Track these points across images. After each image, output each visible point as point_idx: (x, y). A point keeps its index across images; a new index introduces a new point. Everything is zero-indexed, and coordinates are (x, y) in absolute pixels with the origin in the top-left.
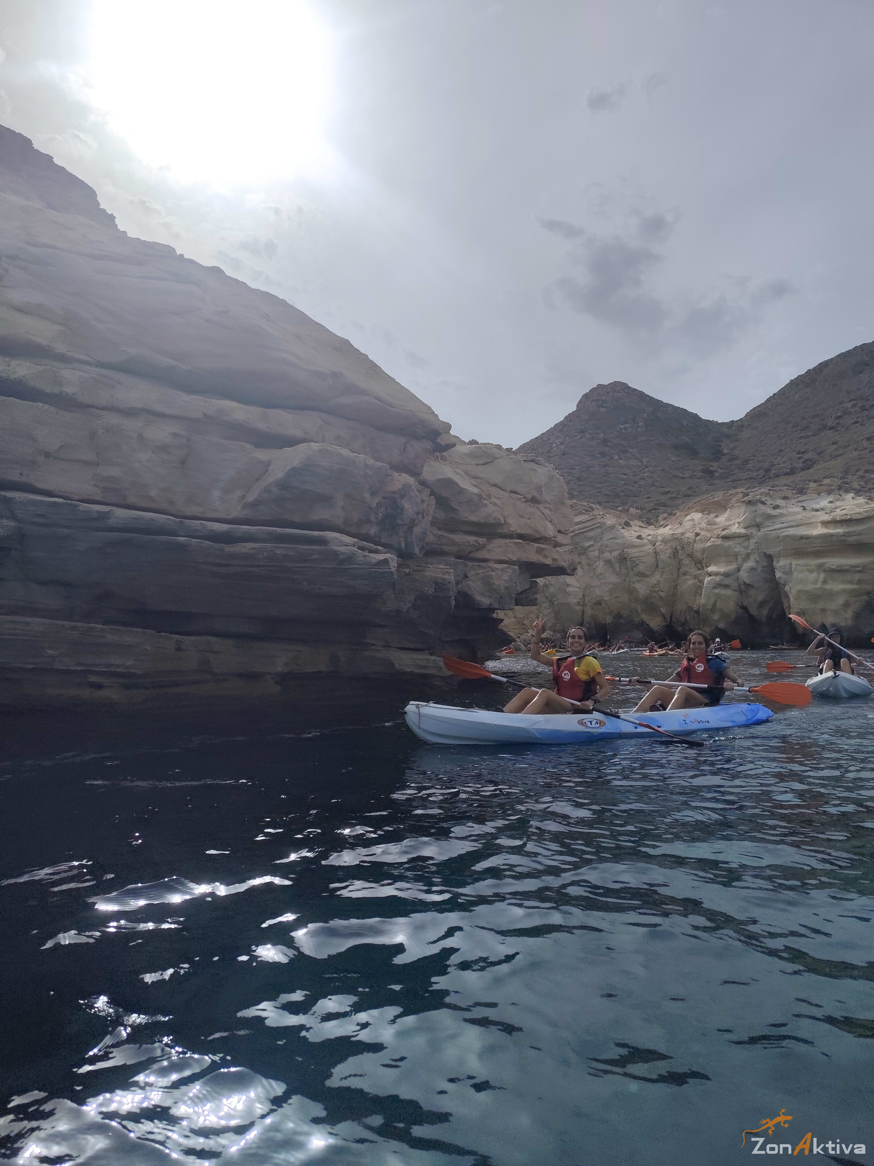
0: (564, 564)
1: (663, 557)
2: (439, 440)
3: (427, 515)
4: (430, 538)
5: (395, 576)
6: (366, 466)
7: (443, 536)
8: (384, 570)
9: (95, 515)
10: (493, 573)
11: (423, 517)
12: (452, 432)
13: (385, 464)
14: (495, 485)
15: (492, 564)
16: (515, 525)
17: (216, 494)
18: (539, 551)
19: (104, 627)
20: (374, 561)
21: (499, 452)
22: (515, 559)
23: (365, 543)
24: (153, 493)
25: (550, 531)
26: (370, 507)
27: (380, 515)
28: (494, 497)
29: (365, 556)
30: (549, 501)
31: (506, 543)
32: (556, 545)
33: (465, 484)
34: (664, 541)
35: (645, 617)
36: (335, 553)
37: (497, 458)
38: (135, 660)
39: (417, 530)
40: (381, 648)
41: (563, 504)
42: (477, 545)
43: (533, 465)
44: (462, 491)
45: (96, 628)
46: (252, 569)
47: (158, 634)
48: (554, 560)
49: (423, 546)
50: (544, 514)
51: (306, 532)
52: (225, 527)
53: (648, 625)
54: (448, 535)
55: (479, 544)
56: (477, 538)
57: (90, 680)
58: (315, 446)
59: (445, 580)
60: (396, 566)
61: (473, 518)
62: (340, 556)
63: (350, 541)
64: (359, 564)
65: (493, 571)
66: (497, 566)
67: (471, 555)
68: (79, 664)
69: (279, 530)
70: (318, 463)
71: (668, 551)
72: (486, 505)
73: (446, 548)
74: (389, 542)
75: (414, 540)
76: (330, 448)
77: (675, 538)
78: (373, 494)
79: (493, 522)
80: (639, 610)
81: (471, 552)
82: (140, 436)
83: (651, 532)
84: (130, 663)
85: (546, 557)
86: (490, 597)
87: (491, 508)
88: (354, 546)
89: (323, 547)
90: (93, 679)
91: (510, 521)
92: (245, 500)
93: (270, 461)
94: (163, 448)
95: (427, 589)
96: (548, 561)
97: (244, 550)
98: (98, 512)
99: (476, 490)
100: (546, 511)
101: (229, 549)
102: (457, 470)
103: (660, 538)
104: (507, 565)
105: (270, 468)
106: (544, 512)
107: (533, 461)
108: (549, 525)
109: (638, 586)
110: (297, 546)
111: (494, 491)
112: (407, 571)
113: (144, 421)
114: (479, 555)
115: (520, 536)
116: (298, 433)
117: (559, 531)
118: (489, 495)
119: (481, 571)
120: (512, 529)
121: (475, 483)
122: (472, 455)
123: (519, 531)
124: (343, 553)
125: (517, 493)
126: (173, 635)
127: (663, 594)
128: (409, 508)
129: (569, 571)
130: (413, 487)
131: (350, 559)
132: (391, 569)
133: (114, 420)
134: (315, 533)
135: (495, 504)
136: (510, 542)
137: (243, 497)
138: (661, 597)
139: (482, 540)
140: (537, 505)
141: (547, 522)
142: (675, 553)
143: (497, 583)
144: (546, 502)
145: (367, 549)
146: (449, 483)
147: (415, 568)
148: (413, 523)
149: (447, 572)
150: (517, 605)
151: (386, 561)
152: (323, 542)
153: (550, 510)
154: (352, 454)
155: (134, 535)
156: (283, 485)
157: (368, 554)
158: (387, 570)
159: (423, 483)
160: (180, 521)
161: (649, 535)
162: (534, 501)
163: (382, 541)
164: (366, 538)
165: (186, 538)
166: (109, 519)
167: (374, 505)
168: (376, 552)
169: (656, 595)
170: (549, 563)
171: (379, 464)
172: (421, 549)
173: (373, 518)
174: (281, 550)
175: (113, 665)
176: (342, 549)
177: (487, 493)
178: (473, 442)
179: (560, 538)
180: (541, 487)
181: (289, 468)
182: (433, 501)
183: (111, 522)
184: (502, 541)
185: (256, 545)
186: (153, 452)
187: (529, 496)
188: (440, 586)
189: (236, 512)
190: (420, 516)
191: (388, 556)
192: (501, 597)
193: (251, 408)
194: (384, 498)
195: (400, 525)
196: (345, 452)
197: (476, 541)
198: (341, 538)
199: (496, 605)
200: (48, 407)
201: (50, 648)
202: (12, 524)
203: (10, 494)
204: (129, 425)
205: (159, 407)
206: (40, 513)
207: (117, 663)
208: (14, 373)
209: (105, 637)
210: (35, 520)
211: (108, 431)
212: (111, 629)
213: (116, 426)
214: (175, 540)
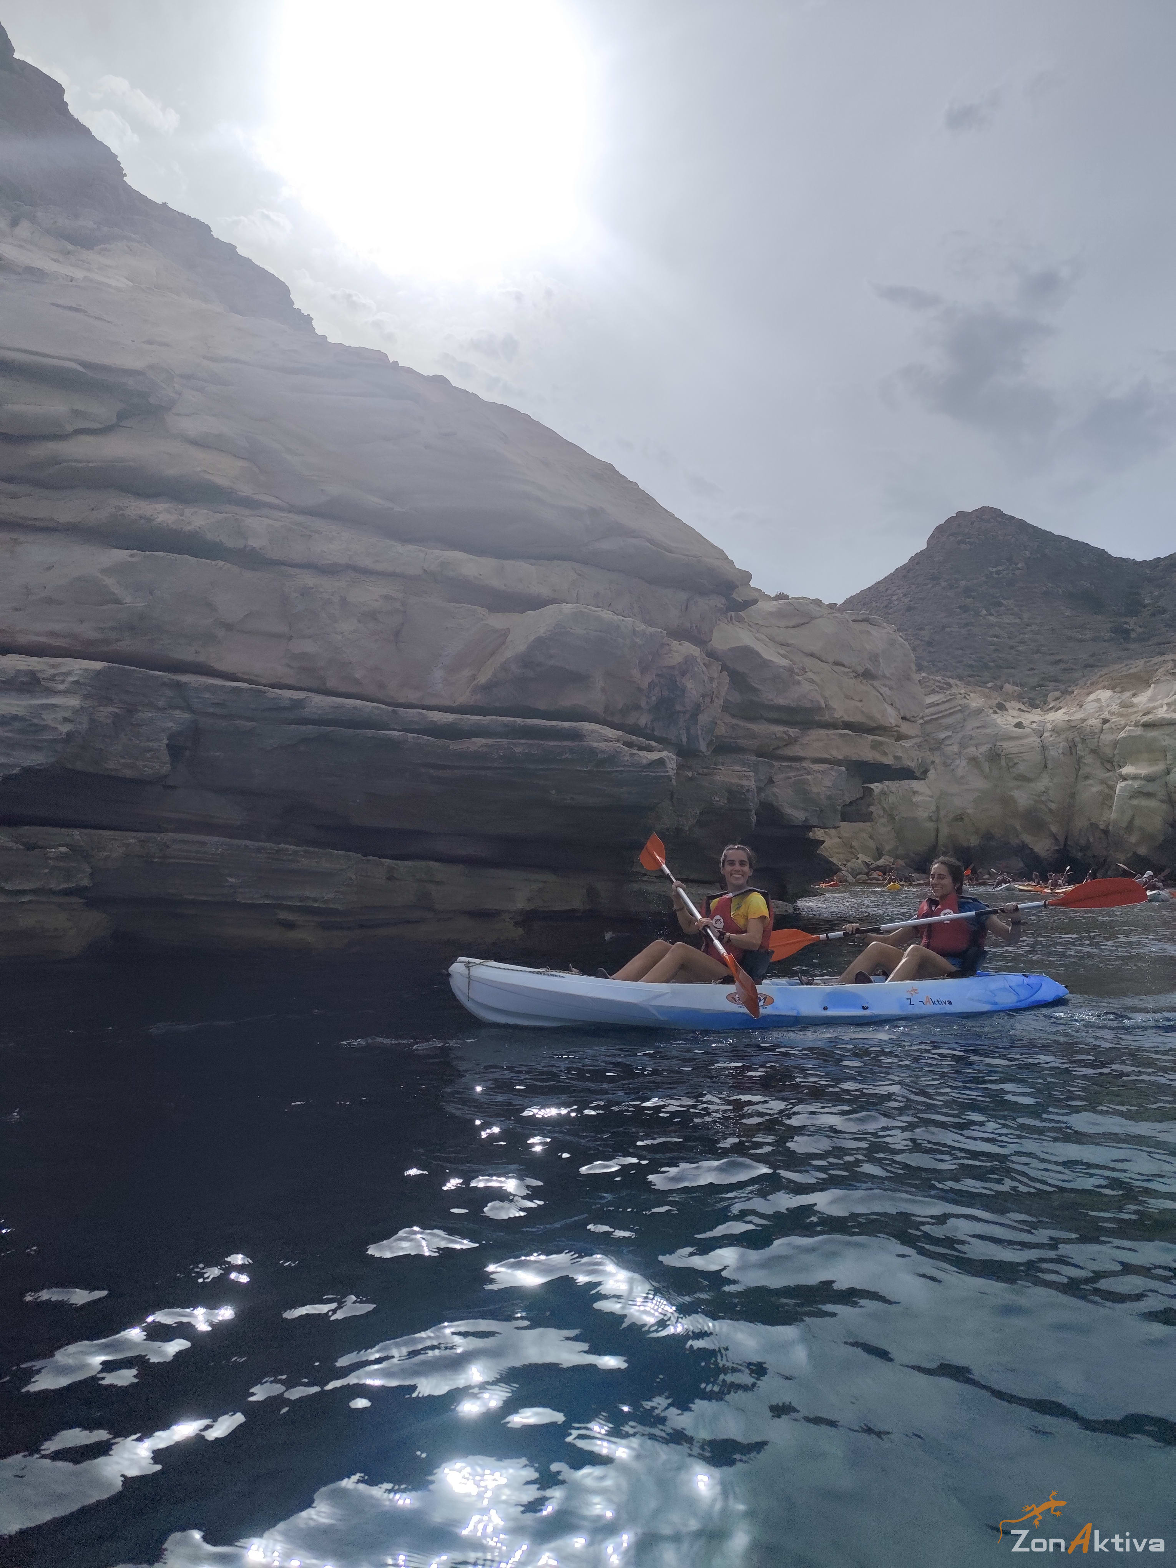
0: (912, 765)
1: (1053, 753)
2: (734, 596)
3: (717, 697)
4: (721, 730)
5: (674, 782)
6: (634, 633)
7: (737, 725)
8: (658, 774)
9: (286, 704)
10: (809, 777)
11: (712, 701)
12: (753, 584)
13: (660, 630)
14: (812, 655)
15: (807, 765)
16: (841, 710)
17: (438, 674)
18: (875, 746)
19: (298, 848)
20: (644, 761)
21: (818, 609)
22: (840, 757)
23: (634, 737)
24: (358, 675)
25: (891, 717)
26: (640, 690)
27: (654, 698)
28: (811, 671)
29: (632, 755)
30: (888, 675)
31: (828, 735)
32: (900, 737)
33: (769, 653)
34: (1055, 731)
35: (1027, 838)
36: (593, 751)
37: (813, 618)
38: (335, 892)
39: (704, 718)
40: (655, 880)
41: (908, 679)
42: (787, 738)
43: (865, 626)
44: (766, 663)
45: (287, 850)
46: (483, 773)
47: (364, 858)
48: (897, 758)
49: (712, 740)
50: (881, 694)
51: (554, 723)
52: (450, 717)
53: (1031, 849)
54: (747, 725)
55: (789, 736)
56: (786, 729)
57: (280, 917)
58: (567, 608)
59: (742, 786)
60: (675, 767)
61: (781, 701)
62: (599, 755)
63: (613, 735)
64: (625, 766)
65: (809, 773)
66: (816, 767)
67: (779, 752)
68: (267, 896)
69: (519, 720)
70: (571, 631)
71: (1061, 745)
72: (799, 683)
73: (742, 742)
74: (664, 735)
75: (699, 732)
76: (586, 610)
77: (1071, 726)
78: (644, 670)
79: (809, 705)
80: (1018, 827)
81: (778, 748)
82: (344, 601)
83: (1037, 718)
84: (330, 895)
85: (885, 754)
86: (806, 810)
87: (806, 687)
88: (618, 741)
89: (576, 743)
90: (283, 915)
91: (834, 704)
92: (475, 682)
93: (508, 629)
94: (372, 615)
95: (717, 799)
96: (888, 760)
97: (473, 748)
98: (291, 699)
99: (784, 662)
100: (885, 690)
101: (455, 746)
102: (758, 635)
103: (1049, 726)
104: (829, 766)
105: (509, 639)
106: (882, 692)
107: (865, 620)
108: (889, 709)
109: (1016, 794)
110: (542, 742)
111: (809, 662)
112: (690, 774)
113: (347, 581)
114: (789, 752)
115: (848, 725)
116: (545, 591)
117: (904, 718)
118: (804, 670)
119: (792, 774)
120: (836, 716)
121: (782, 652)
122: (780, 614)
123: (846, 718)
124: (603, 752)
125: (843, 666)
126: (384, 860)
127: (1053, 806)
128: (692, 688)
129: (918, 774)
130: (699, 660)
131: (612, 758)
132: (667, 772)
133: (309, 580)
134: (567, 724)
135: (812, 681)
136: (834, 734)
137: (474, 677)
138: (1050, 810)
139: (793, 731)
140: (870, 682)
141: (886, 705)
142: (1072, 748)
143: (815, 790)
144: (885, 677)
145: (636, 745)
146: (747, 653)
147: (701, 771)
148: (697, 710)
149: (745, 776)
150: (843, 820)
151: (661, 762)
152: (577, 736)
153: (891, 689)
154: (615, 617)
155: (335, 728)
156: (526, 661)
157: (637, 752)
158: (663, 774)
159: (711, 654)
160: (391, 710)
161: (1034, 722)
162: (867, 675)
163: (655, 733)
164: (633, 730)
165: (401, 733)
166: (304, 708)
167: (645, 685)
168: (648, 749)
169: (1042, 806)
170: (890, 763)
171: (652, 630)
172: (709, 745)
173: (643, 704)
174: (521, 747)
175: (308, 898)
176: (603, 745)
177: (801, 665)
178: (781, 597)
179: (905, 728)
180: (876, 656)
181: (532, 638)
182: (726, 678)
183: (307, 712)
184: (822, 732)
185: (490, 741)
186: (359, 621)
187: (860, 670)
188: (734, 794)
189: (464, 698)
190: (708, 700)
191: (664, 754)
192: (821, 811)
193: (483, 560)
194: (657, 675)
195: (679, 712)
196: (607, 615)
197: (784, 732)
198: (601, 731)
199: (814, 821)
200: (228, 565)
201: (230, 876)
202: (186, 716)
203: (184, 678)
204: (327, 585)
205: (367, 562)
206: (216, 701)
207: (313, 896)
208: (189, 523)
209: (298, 862)
210: (211, 710)
211: (303, 595)
212: (305, 851)
213: (313, 588)
214: (387, 735)
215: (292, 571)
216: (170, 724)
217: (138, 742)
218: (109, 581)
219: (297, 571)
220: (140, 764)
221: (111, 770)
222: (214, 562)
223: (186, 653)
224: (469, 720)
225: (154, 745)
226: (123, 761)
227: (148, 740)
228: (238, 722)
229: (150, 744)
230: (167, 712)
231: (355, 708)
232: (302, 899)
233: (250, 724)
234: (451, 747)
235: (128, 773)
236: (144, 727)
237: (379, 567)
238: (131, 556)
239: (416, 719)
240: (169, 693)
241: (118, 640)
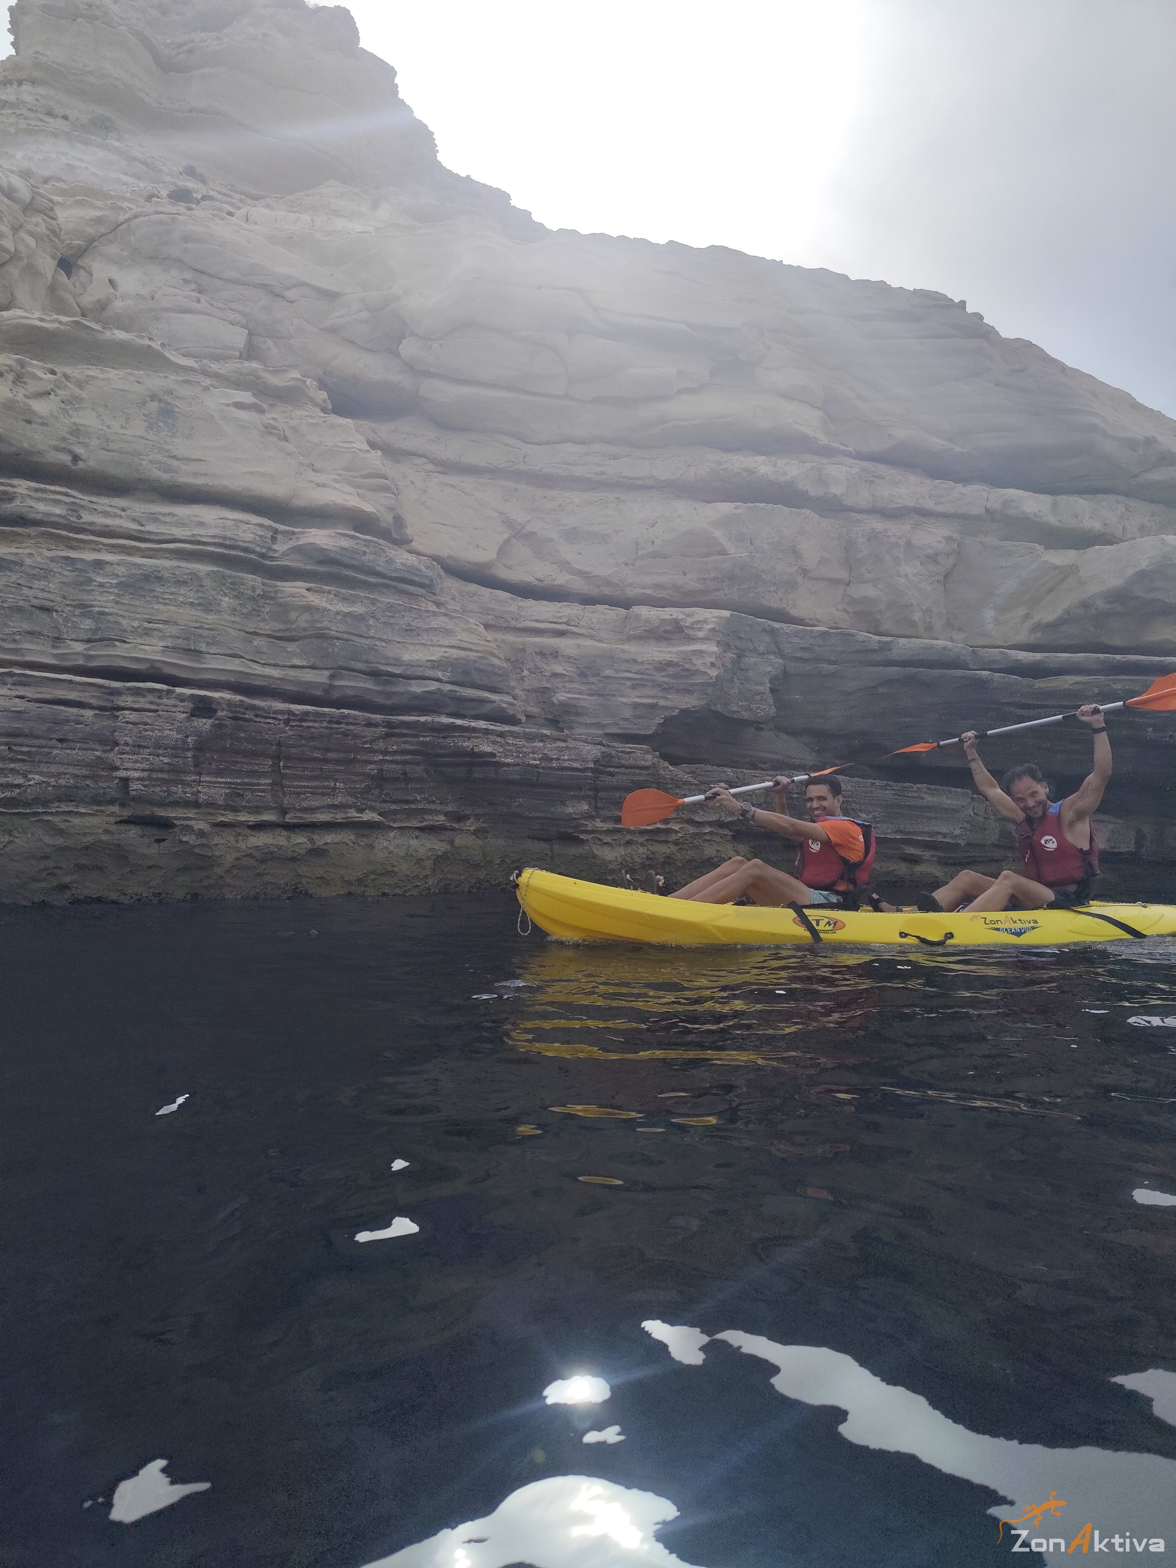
9: (876, 646)
17: (989, 614)
24: (917, 616)
38: (961, 828)
52: (1032, 656)
57: (907, 852)
68: (898, 831)
82: (908, 543)
84: (958, 832)
90: (910, 850)
92: (1032, 621)
93: (1074, 566)
94: (933, 558)
97: (1063, 687)
101: (1042, 684)
113: (911, 524)
133: (877, 524)
134: (1168, 660)
137: (1027, 617)
155: (922, 670)
156: (1118, 596)
160: (973, 652)
165: (987, 672)
166: (891, 650)
175: (938, 833)
183: (894, 654)
185: (1081, 679)
186: (921, 564)
189: (1023, 636)
193: (1042, 497)
200: (813, 513)
201: (860, 810)
202: (779, 661)
203: (777, 625)
204: (895, 529)
205: (929, 505)
206: (805, 646)
207: (944, 830)
208: (785, 474)
209: (923, 799)
210: (798, 655)
211: (869, 540)
212: (929, 789)
213: (880, 532)
214: (976, 674)
215: (860, 517)
216: (769, 669)
217: (749, 685)
218: (718, 534)
219: (864, 516)
220: (754, 706)
221: (734, 712)
222: (802, 511)
223: (772, 601)
224: (1058, 657)
225: (761, 688)
226: (740, 703)
227: (756, 685)
228: (821, 665)
229: (757, 687)
230: (765, 656)
231: (945, 648)
232: (931, 834)
233: (832, 668)
234: (1037, 686)
235: (745, 715)
236: (750, 671)
237: (941, 509)
238: (736, 508)
239: (998, 658)
240: (768, 639)
241: (718, 590)
